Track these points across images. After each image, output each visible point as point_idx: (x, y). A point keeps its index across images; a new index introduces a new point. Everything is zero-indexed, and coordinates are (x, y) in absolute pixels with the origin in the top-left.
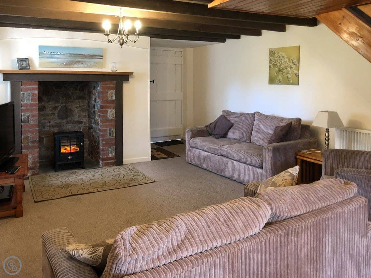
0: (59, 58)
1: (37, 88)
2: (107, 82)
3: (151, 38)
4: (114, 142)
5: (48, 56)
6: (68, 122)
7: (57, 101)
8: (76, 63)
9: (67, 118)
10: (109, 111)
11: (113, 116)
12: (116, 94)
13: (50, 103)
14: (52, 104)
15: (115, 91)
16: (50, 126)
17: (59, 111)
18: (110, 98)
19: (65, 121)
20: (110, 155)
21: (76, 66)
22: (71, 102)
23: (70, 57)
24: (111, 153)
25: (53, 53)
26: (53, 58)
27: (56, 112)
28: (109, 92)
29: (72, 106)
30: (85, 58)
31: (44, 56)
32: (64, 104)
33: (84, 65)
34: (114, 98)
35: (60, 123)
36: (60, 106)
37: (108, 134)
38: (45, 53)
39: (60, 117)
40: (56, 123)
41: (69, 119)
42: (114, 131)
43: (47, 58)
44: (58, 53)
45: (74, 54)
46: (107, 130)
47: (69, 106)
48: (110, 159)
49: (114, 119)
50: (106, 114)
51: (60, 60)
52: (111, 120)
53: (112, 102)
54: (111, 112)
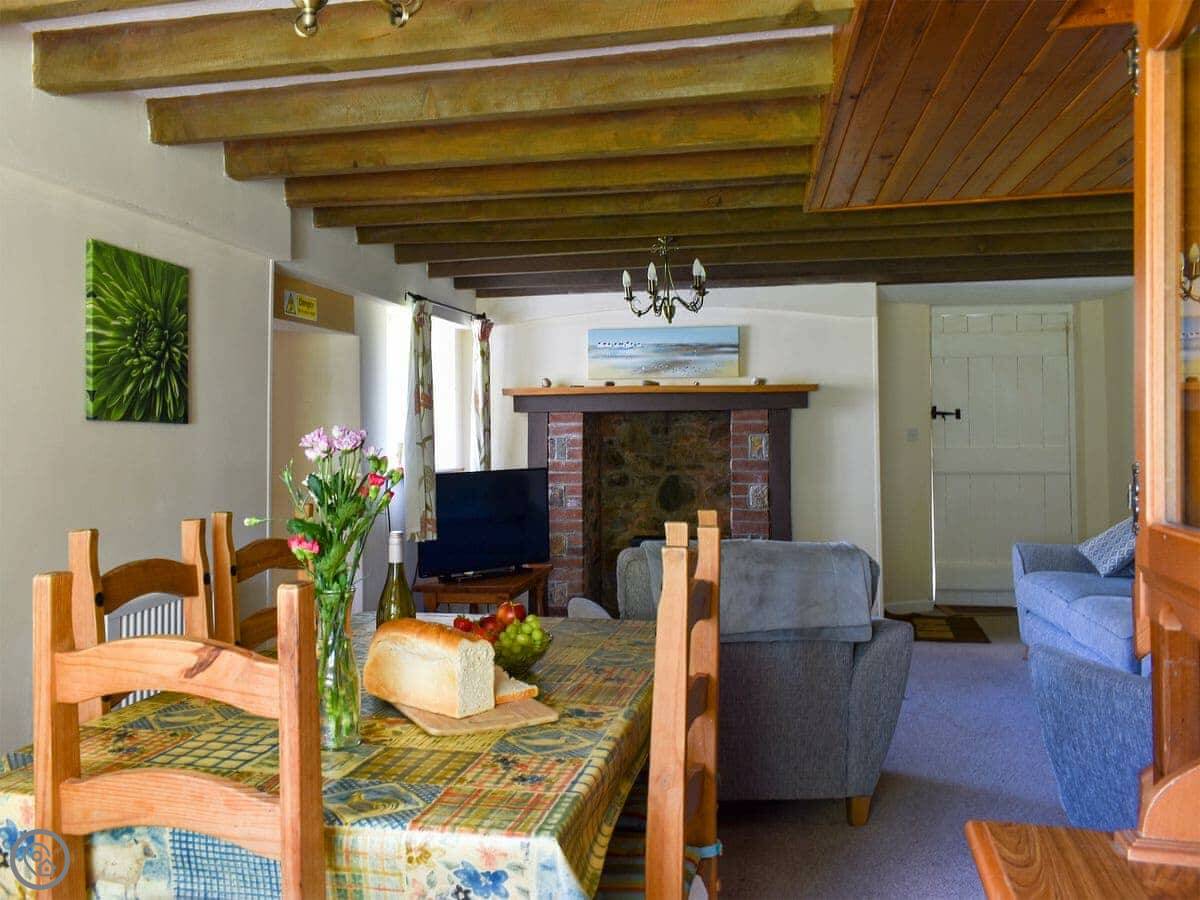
1: (579, 428)
2: (747, 413)
3: (878, 284)
8: (672, 365)
10: (752, 489)
11: (764, 502)
12: (772, 445)
15: (767, 435)
18: (753, 456)
28: (752, 438)
34: (765, 454)
43: (605, 356)
45: (666, 346)
49: (766, 510)
50: (743, 496)
51: (634, 360)
52: (758, 514)
53: (759, 465)
54: (756, 491)
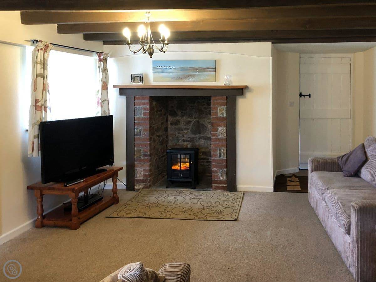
0: (171, 72)
1: (148, 103)
2: (217, 97)
3: (272, 43)
4: (225, 164)
5: (160, 70)
6: (200, 138)
7: (190, 116)
8: (188, 76)
9: (199, 133)
10: (219, 129)
11: (224, 135)
12: (228, 111)
13: (184, 118)
14: (185, 119)
15: (226, 107)
16: (183, 141)
17: (193, 125)
18: (220, 115)
19: (198, 136)
20: (221, 178)
21: (187, 80)
22: (204, 118)
23: (181, 70)
24: (222, 176)
25: (165, 67)
26: (165, 72)
27: (190, 127)
28: (220, 108)
29: (204, 121)
30: (197, 72)
31: (157, 70)
32: (197, 120)
33: (195, 79)
34: (225, 115)
35: (193, 138)
36: (193, 120)
37: (218, 154)
38: (158, 67)
39: (194, 132)
40: (189, 137)
41: (201, 135)
42: (225, 151)
44: (170, 67)
45: (185, 68)
46: (217, 149)
47: (202, 121)
48: (221, 182)
49: (225, 138)
50: (217, 132)
51: (172, 74)
52: (222, 140)
53: (222, 119)
54: (221, 130)
